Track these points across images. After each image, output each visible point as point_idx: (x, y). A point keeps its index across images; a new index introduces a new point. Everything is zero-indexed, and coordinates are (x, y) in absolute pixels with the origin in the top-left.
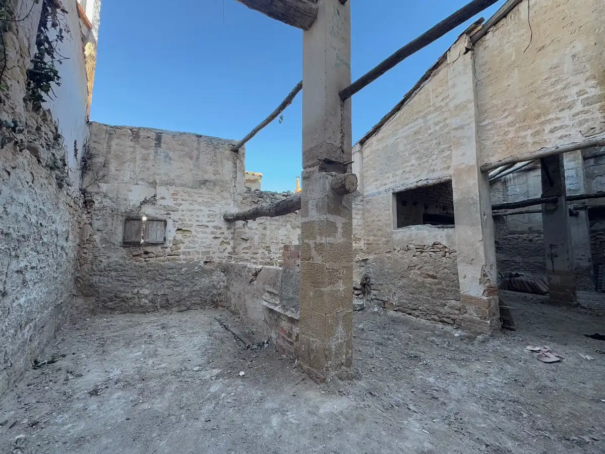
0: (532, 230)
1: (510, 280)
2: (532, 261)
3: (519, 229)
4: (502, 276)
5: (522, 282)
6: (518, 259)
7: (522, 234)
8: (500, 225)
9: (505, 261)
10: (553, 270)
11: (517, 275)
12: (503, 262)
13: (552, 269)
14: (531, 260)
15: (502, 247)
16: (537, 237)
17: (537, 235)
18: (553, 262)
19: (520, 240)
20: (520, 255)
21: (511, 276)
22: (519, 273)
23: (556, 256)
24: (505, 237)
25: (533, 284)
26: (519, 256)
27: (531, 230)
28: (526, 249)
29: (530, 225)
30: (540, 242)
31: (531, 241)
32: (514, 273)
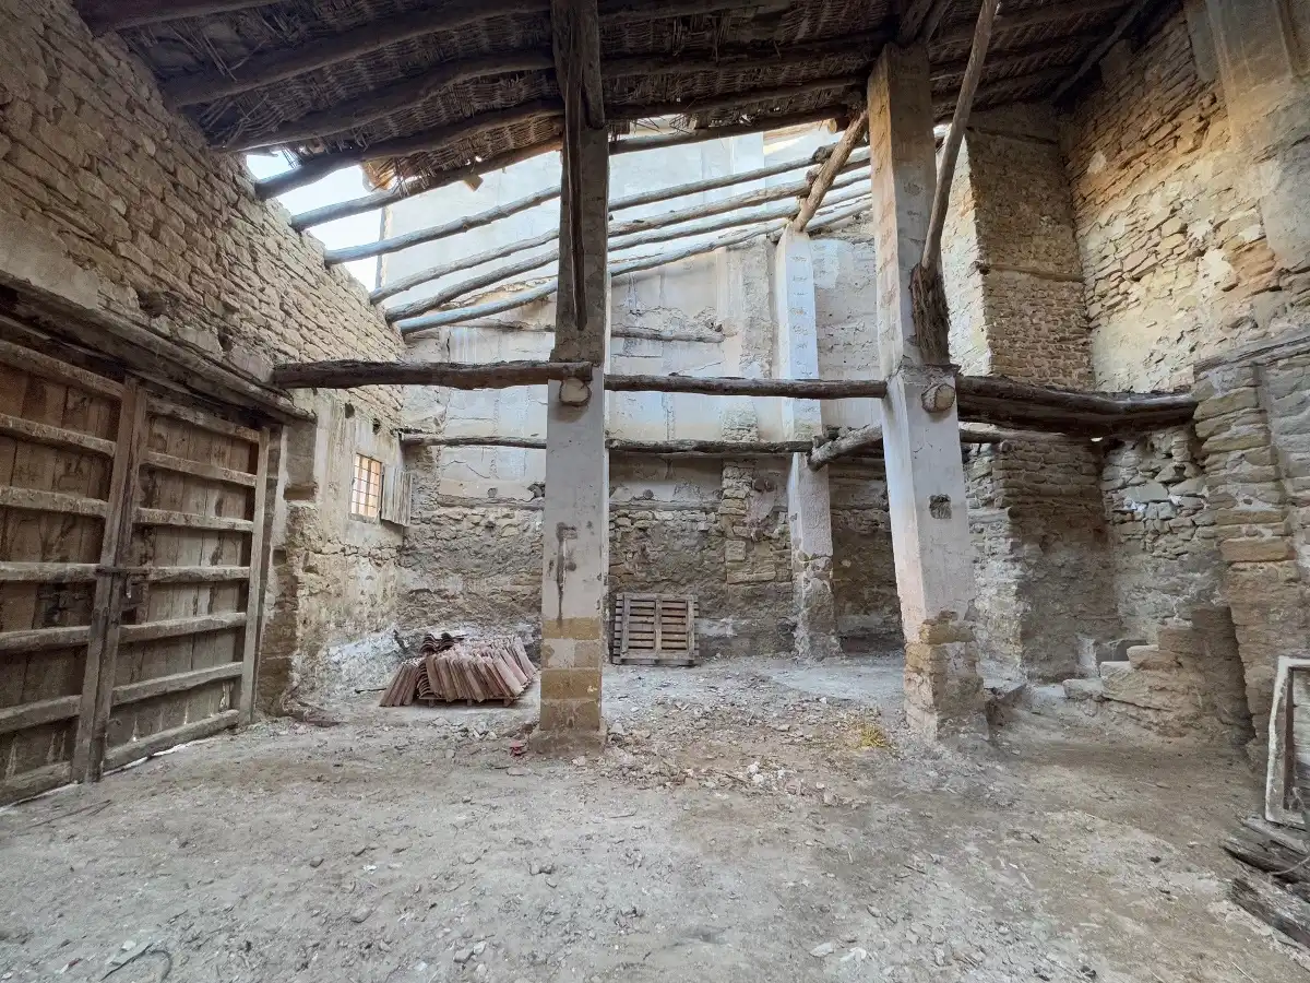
0: (497, 496)
1: (423, 665)
2: (488, 589)
3: (465, 493)
4: (401, 645)
5: (459, 669)
6: (453, 584)
7: (472, 507)
8: (419, 473)
9: (417, 591)
10: (560, 619)
11: (447, 642)
12: (413, 596)
13: (556, 616)
14: (482, 587)
15: (413, 548)
16: (507, 516)
17: (506, 511)
18: (560, 588)
19: (465, 524)
20: (457, 571)
21: (429, 647)
22: (453, 634)
23: (572, 568)
24: (425, 515)
25: (489, 670)
26: (457, 576)
27: (494, 499)
28: (476, 553)
29: (493, 483)
30: (513, 531)
31: (490, 527)
32: (437, 635)
